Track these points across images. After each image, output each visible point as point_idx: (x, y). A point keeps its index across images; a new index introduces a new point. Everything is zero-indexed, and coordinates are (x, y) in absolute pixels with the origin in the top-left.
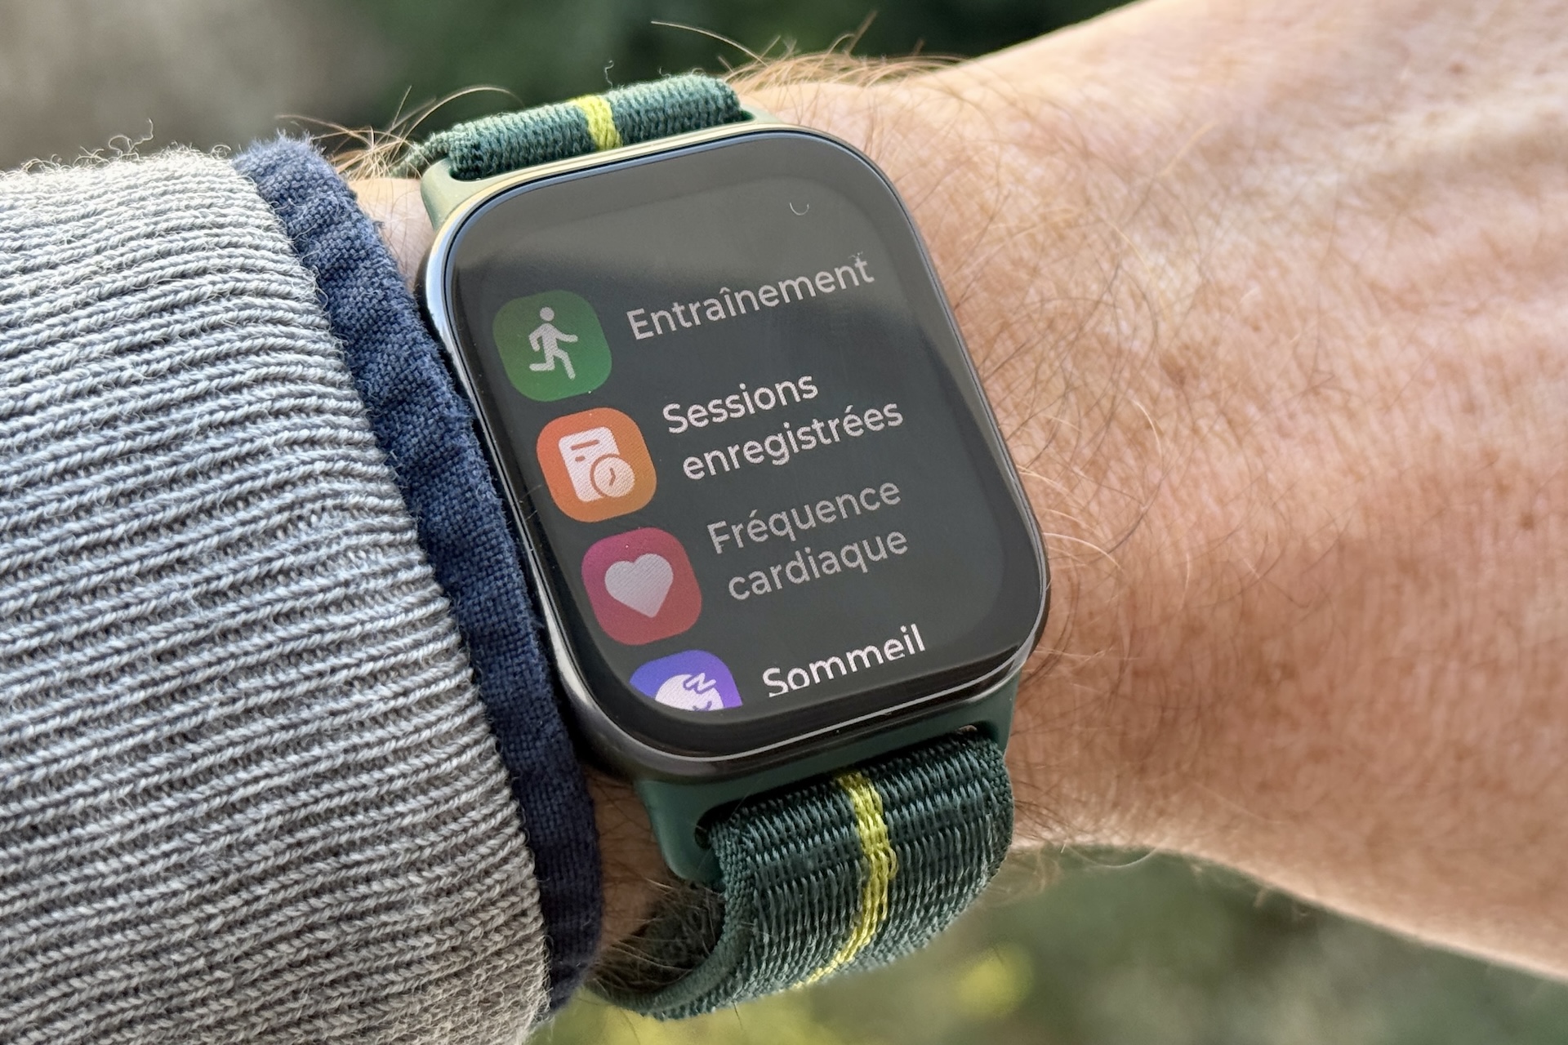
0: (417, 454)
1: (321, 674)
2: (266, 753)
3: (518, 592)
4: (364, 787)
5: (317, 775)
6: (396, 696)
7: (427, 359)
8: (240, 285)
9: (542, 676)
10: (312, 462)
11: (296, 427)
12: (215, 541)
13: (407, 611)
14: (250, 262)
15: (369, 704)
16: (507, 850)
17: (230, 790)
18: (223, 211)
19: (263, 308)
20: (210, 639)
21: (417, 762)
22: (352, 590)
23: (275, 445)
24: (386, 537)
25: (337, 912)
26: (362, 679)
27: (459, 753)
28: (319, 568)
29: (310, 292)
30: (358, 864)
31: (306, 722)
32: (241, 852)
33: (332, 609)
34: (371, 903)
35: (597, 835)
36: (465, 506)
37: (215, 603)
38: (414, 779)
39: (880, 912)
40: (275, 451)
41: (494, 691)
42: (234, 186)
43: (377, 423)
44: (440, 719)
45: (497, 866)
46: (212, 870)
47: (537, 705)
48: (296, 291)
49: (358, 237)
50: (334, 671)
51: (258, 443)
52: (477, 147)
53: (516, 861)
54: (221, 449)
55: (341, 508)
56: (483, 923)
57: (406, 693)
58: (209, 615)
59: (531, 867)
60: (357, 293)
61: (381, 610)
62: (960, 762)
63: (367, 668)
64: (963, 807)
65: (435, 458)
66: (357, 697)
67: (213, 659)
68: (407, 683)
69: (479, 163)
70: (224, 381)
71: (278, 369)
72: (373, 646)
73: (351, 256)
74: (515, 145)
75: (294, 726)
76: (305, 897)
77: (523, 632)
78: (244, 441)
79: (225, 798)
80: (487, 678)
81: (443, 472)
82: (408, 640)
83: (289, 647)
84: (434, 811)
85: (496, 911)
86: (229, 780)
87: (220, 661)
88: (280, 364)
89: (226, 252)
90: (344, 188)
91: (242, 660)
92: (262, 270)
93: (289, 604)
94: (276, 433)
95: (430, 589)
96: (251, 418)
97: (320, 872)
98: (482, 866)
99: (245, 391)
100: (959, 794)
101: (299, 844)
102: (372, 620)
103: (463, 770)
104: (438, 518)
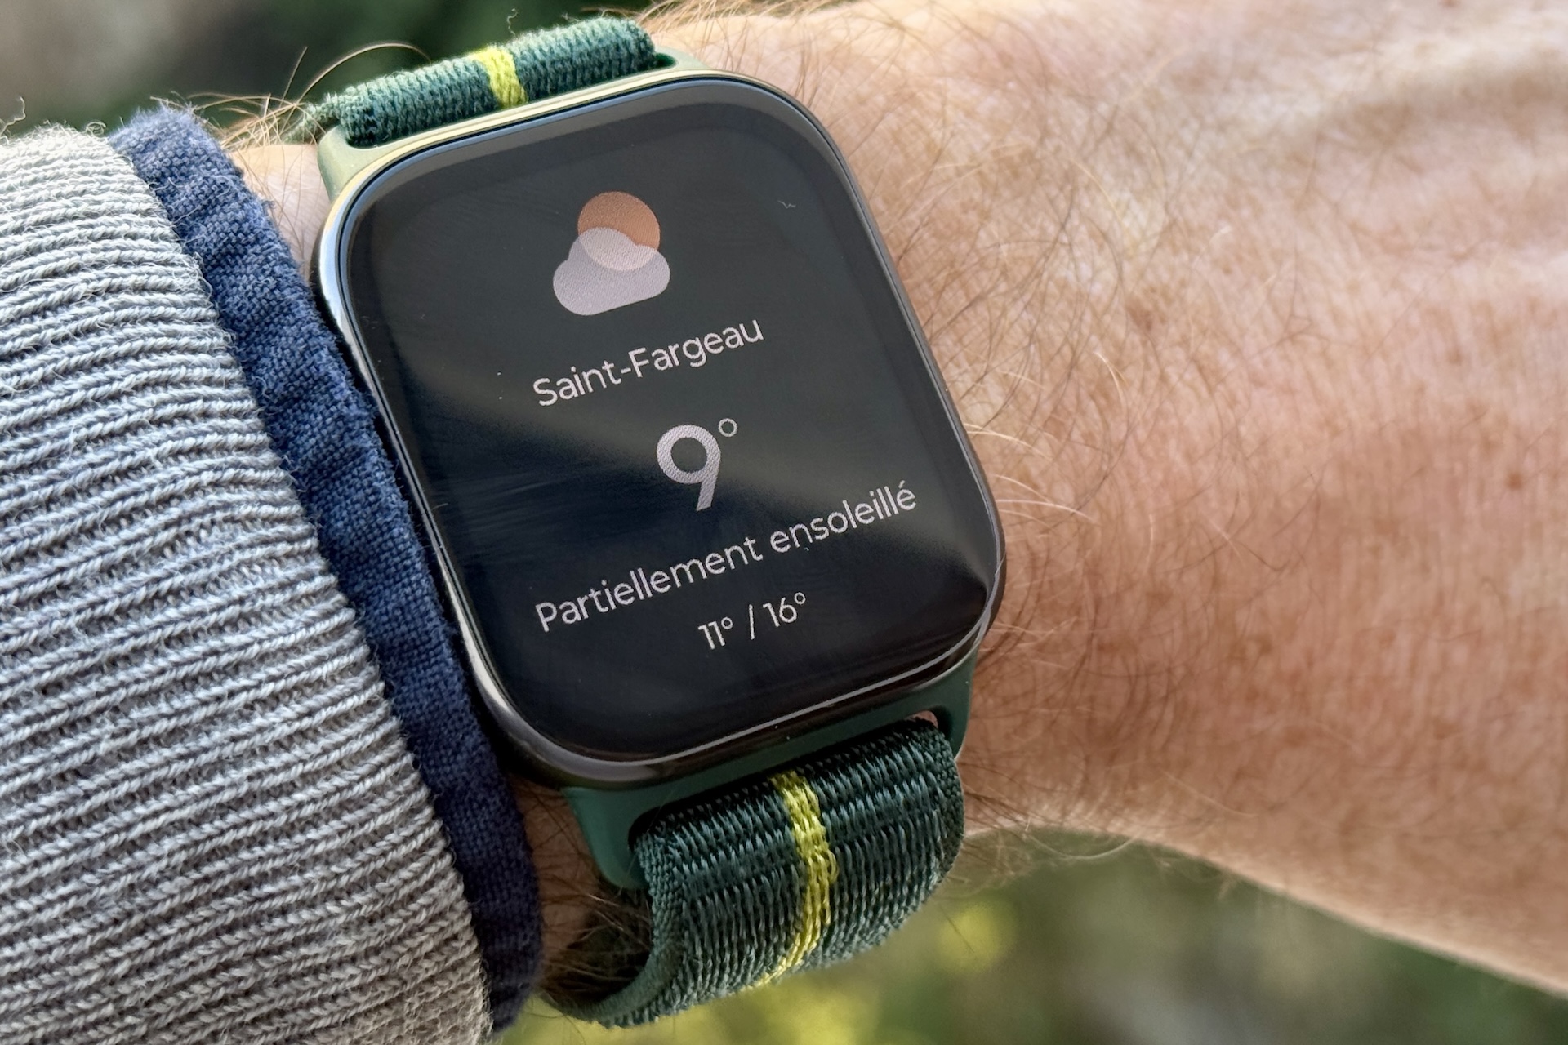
0: (315, 455)
1: (218, 699)
2: (164, 785)
3: (427, 599)
4: (272, 815)
5: (220, 805)
6: (300, 717)
7: (324, 353)
8: (116, 281)
9: (458, 687)
10: (199, 473)
11: (180, 436)
12: (98, 562)
13: (308, 625)
14: (127, 254)
15: (272, 728)
16: (431, 872)
17: (129, 827)
18: (97, 198)
19: (141, 306)
20: (98, 668)
21: (326, 786)
22: (247, 607)
23: (157, 457)
24: (282, 548)
25: (252, 948)
26: (262, 701)
27: (373, 773)
28: (212, 586)
29: (195, 281)
30: (271, 896)
31: (206, 750)
32: (145, 891)
33: (227, 629)
34: (288, 936)
35: (528, 849)
36: (368, 510)
37: (101, 629)
38: (325, 803)
39: (823, 918)
40: (158, 464)
41: (409, 705)
42: (110, 167)
43: (271, 422)
44: (349, 739)
45: (422, 890)
46: (114, 912)
47: (455, 717)
48: (178, 282)
49: (246, 220)
50: (232, 694)
51: (140, 456)
52: (370, 112)
53: (443, 883)
54: (100, 465)
55: (232, 520)
56: (411, 951)
57: (310, 713)
58: (96, 642)
59: (460, 888)
60: (246, 282)
61: (279, 626)
62: (903, 756)
63: (268, 689)
64: (908, 805)
65: (334, 460)
66: (258, 721)
67: (102, 689)
68: (311, 703)
69: (373, 130)
70: (102, 390)
71: (159, 373)
72: (272, 665)
73: (239, 240)
74: (410, 107)
75: (193, 755)
76: (217, 933)
77: (435, 641)
78: (125, 454)
79: (123, 835)
80: (400, 692)
81: (344, 474)
82: (310, 657)
83: (183, 672)
84: (349, 836)
85: (423, 938)
86: (127, 816)
87: (109, 691)
88: (161, 368)
89: (100, 244)
90: (229, 165)
91: (133, 689)
92: (141, 262)
93: (181, 627)
94: (158, 444)
95: (333, 600)
96: (131, 429)
97: (232, 907)
98: (405, 891)
99: (124, 399)
100: (902, 790)
101: (207, 879)
102: (271, 638)
103: (378, 791)
104: (340, 524)
